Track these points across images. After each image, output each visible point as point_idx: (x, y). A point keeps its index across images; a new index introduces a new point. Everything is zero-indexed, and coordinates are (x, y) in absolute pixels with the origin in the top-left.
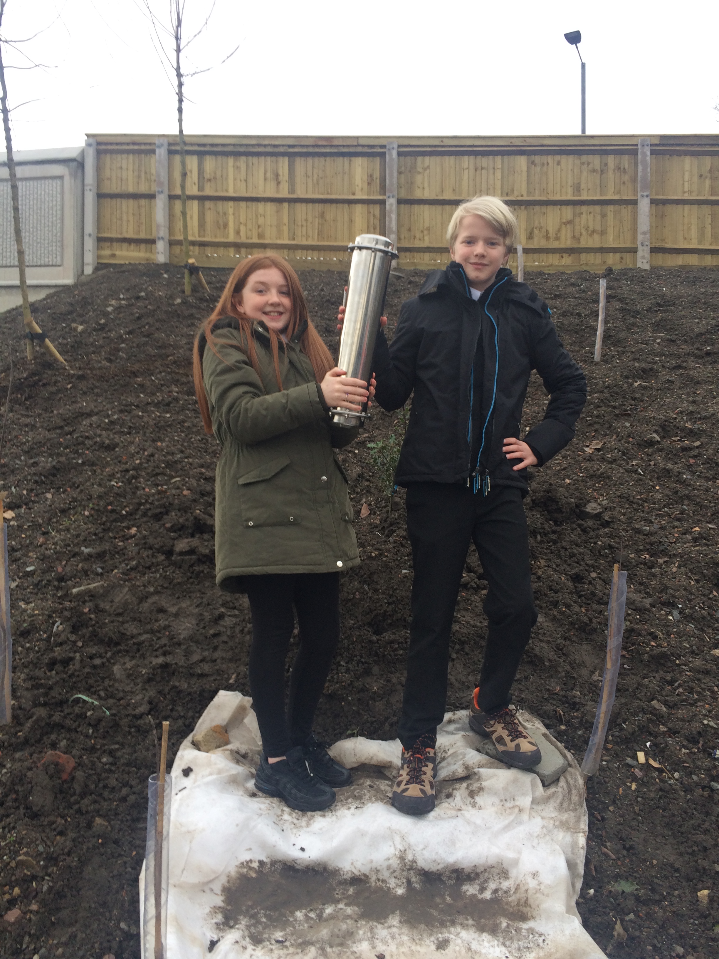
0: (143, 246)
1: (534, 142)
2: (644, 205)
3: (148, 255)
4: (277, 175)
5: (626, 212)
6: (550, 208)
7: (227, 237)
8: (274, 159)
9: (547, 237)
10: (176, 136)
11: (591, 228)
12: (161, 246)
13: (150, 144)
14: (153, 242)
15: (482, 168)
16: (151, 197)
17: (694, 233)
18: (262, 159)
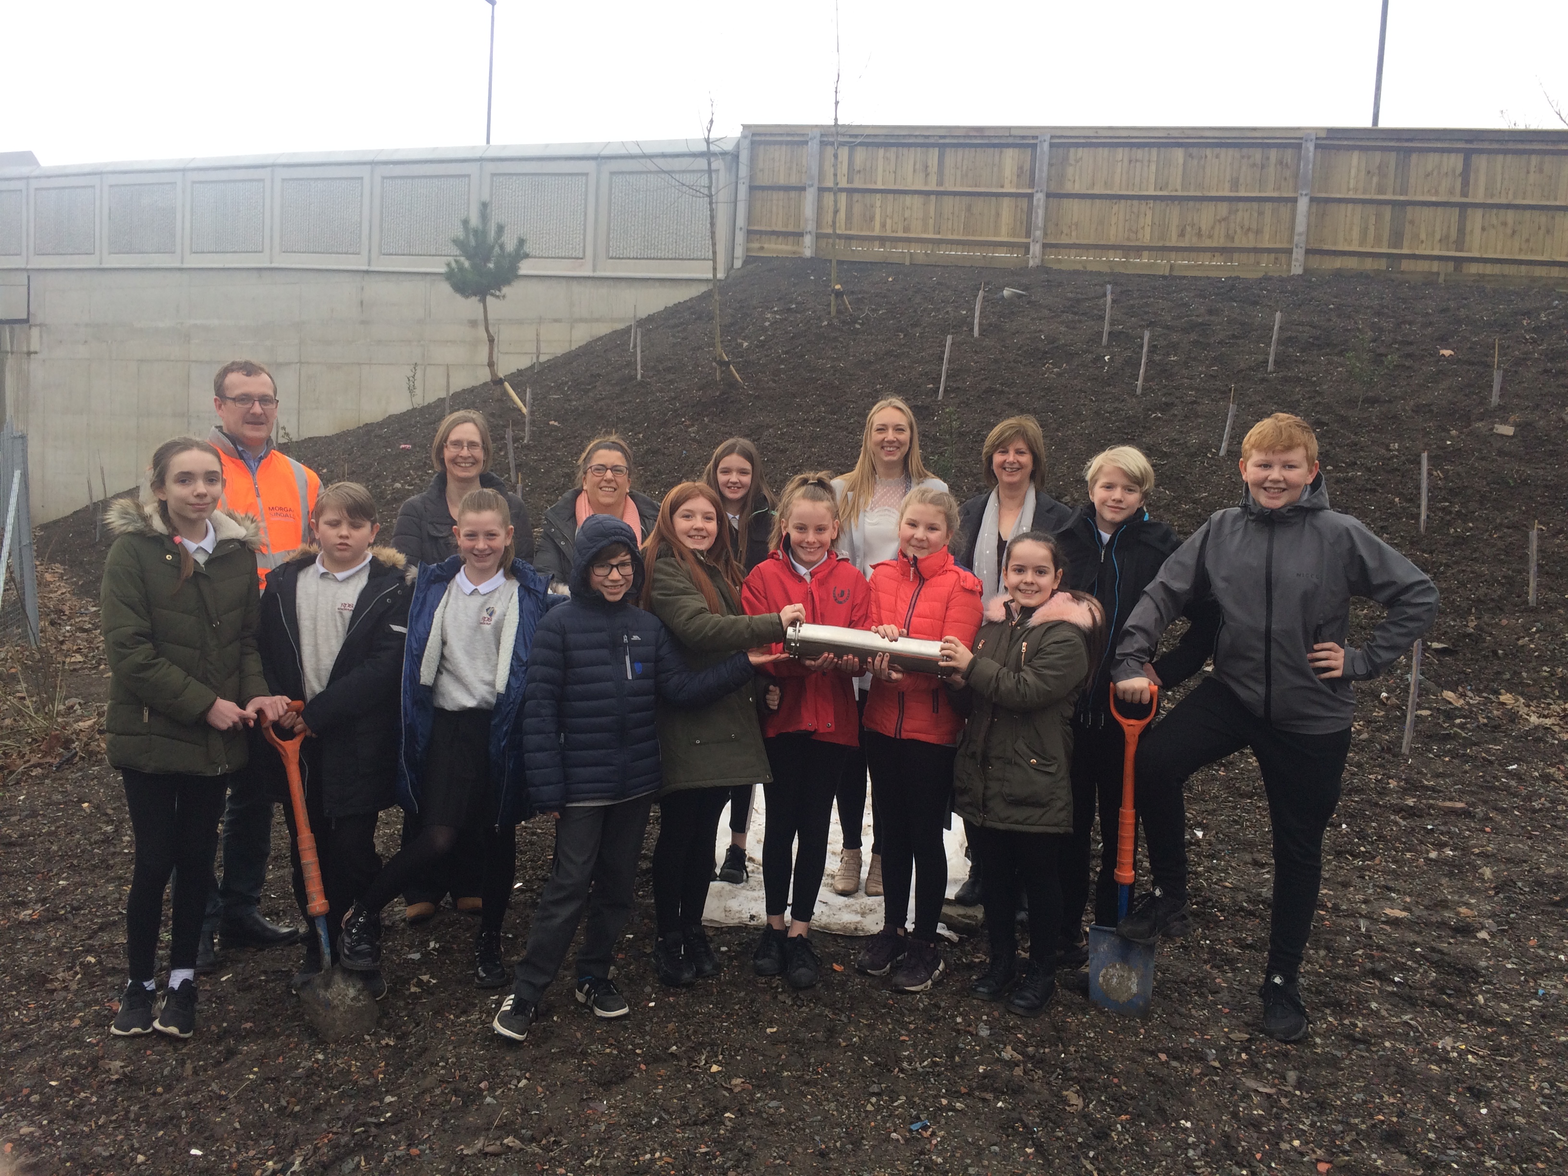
0: (791, 239)
1: (1194, 134)
2: (1303, 205)
3: (795, 248)
4: (927, 167)
5: (1284, 210)
6: (1205, 203)
7: (873, 230)
8: (924, 149)
9: (1199, 234)
10: (829, 127)
11: (1246, 227)
12: (808, 240)
13: (803, 135)
14: (801, 235)
15: (1137, 161)
16: (803, 189)
17: (1356, 234)
18: (912, 149)
